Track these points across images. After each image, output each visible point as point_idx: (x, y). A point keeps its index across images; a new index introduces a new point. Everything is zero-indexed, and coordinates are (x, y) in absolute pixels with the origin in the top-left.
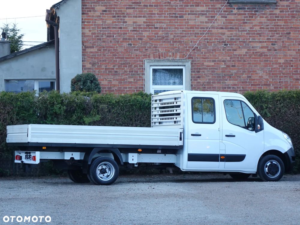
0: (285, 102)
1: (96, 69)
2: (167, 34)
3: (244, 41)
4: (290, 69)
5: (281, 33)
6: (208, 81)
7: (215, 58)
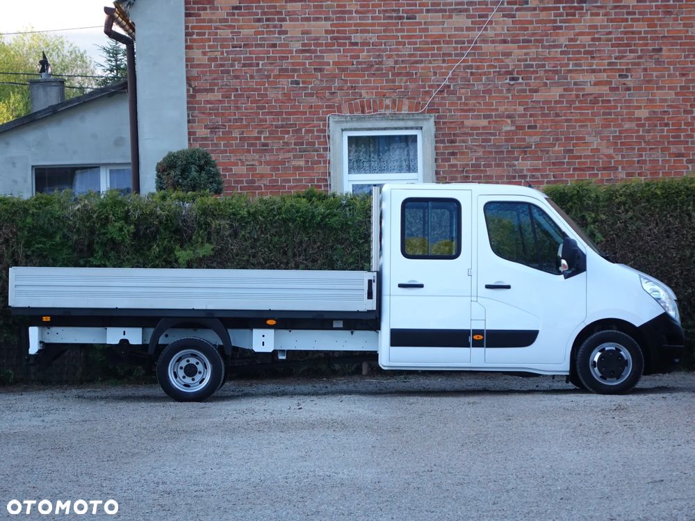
0: (636, 208)
1: (219, 139)
2: (379, 56)
3: (555, 69)
4: (662, 131)
5: (641, 50)
6: (474, 162)
7: (489, 109)
